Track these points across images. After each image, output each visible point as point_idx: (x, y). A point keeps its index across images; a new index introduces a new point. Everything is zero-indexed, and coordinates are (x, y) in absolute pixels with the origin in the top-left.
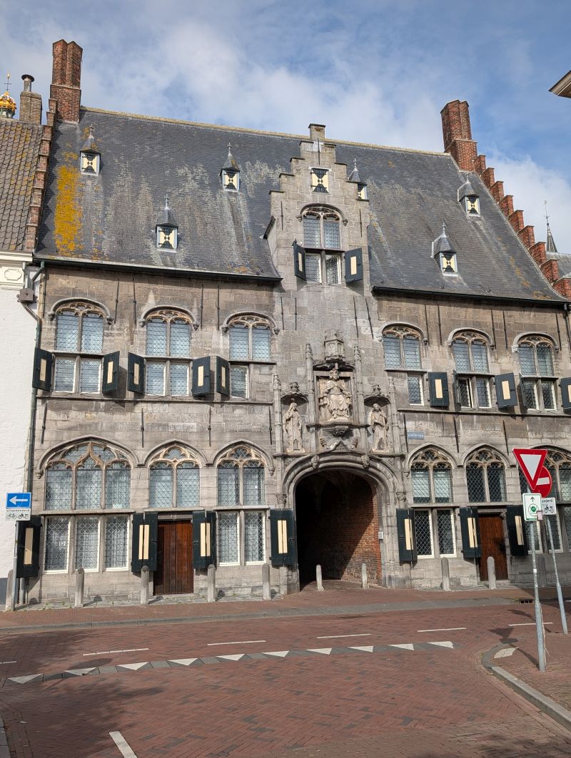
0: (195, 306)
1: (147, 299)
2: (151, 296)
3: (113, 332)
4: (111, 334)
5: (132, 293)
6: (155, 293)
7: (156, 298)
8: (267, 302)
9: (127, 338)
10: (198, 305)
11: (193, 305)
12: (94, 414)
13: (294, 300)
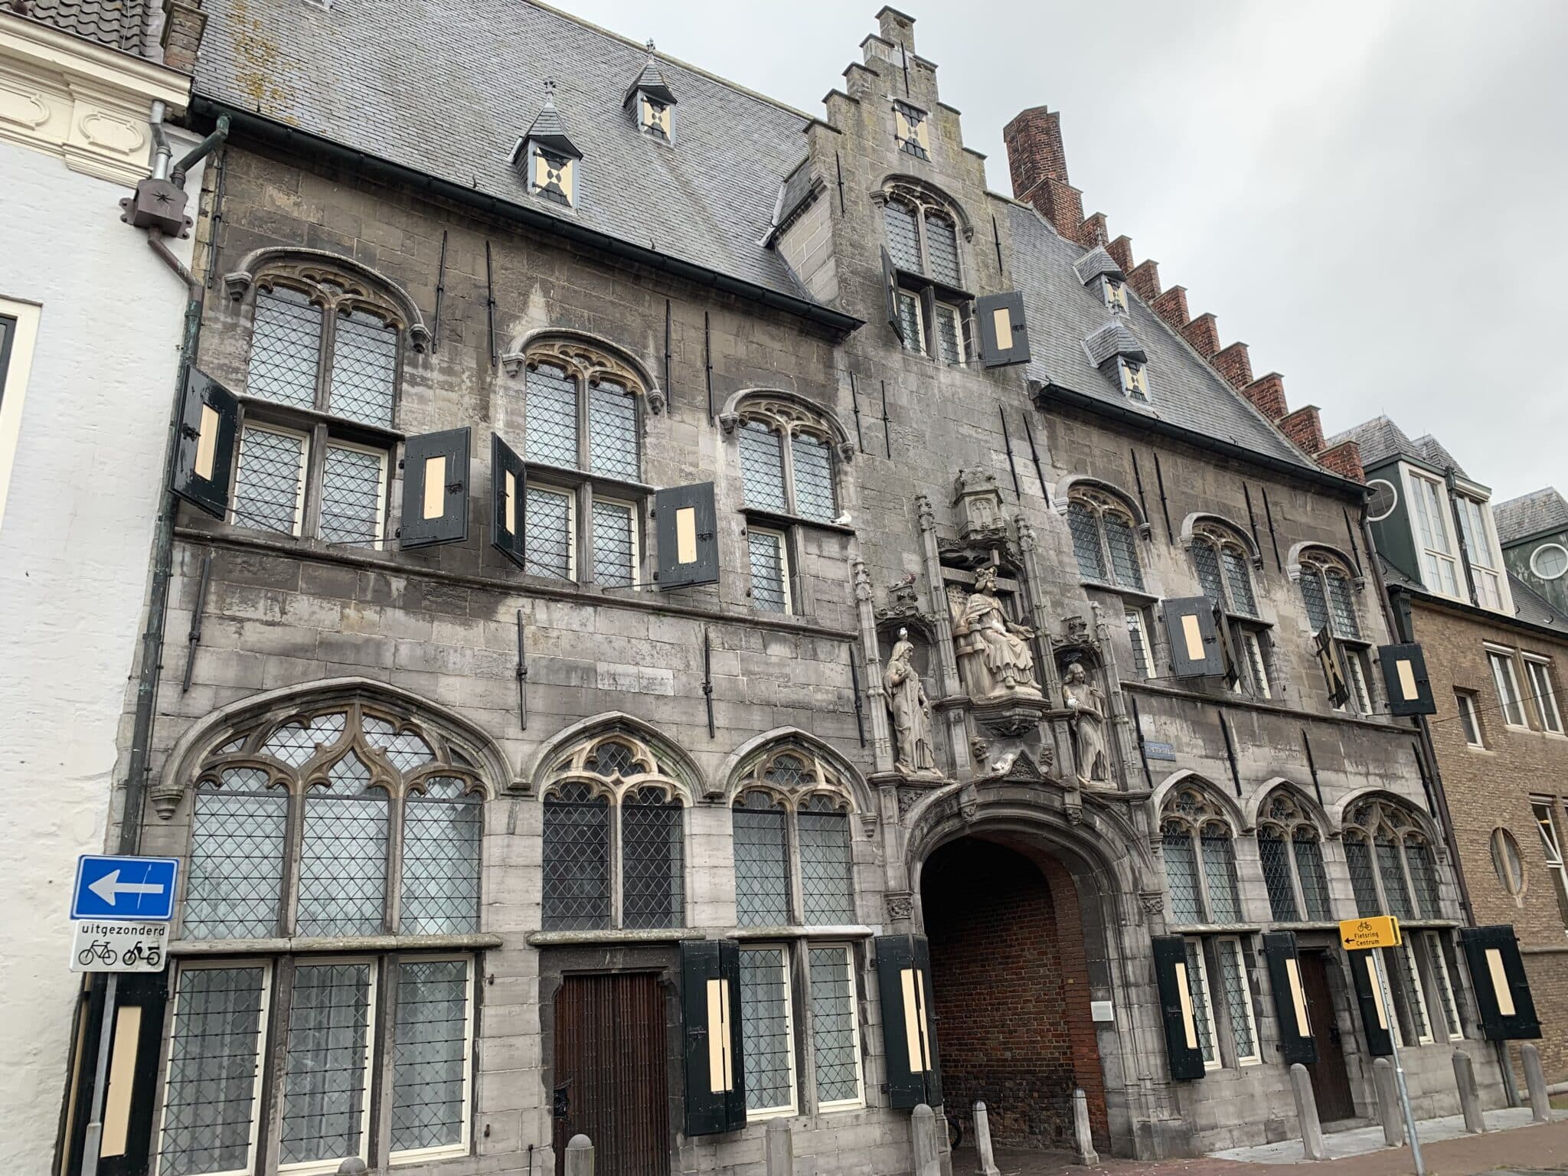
0: (651, 350)
1: (525, 303)
2: (537, 302)
3: (428, 374)
4: (423, 379)
5: (482, 277)
6: (546, 293)
7: (549, 307)
8: (821, 378)
9: (470, 400)
10: (657, 350)
11: (645, 347)
12: (370, 614)
13: (879, 386)
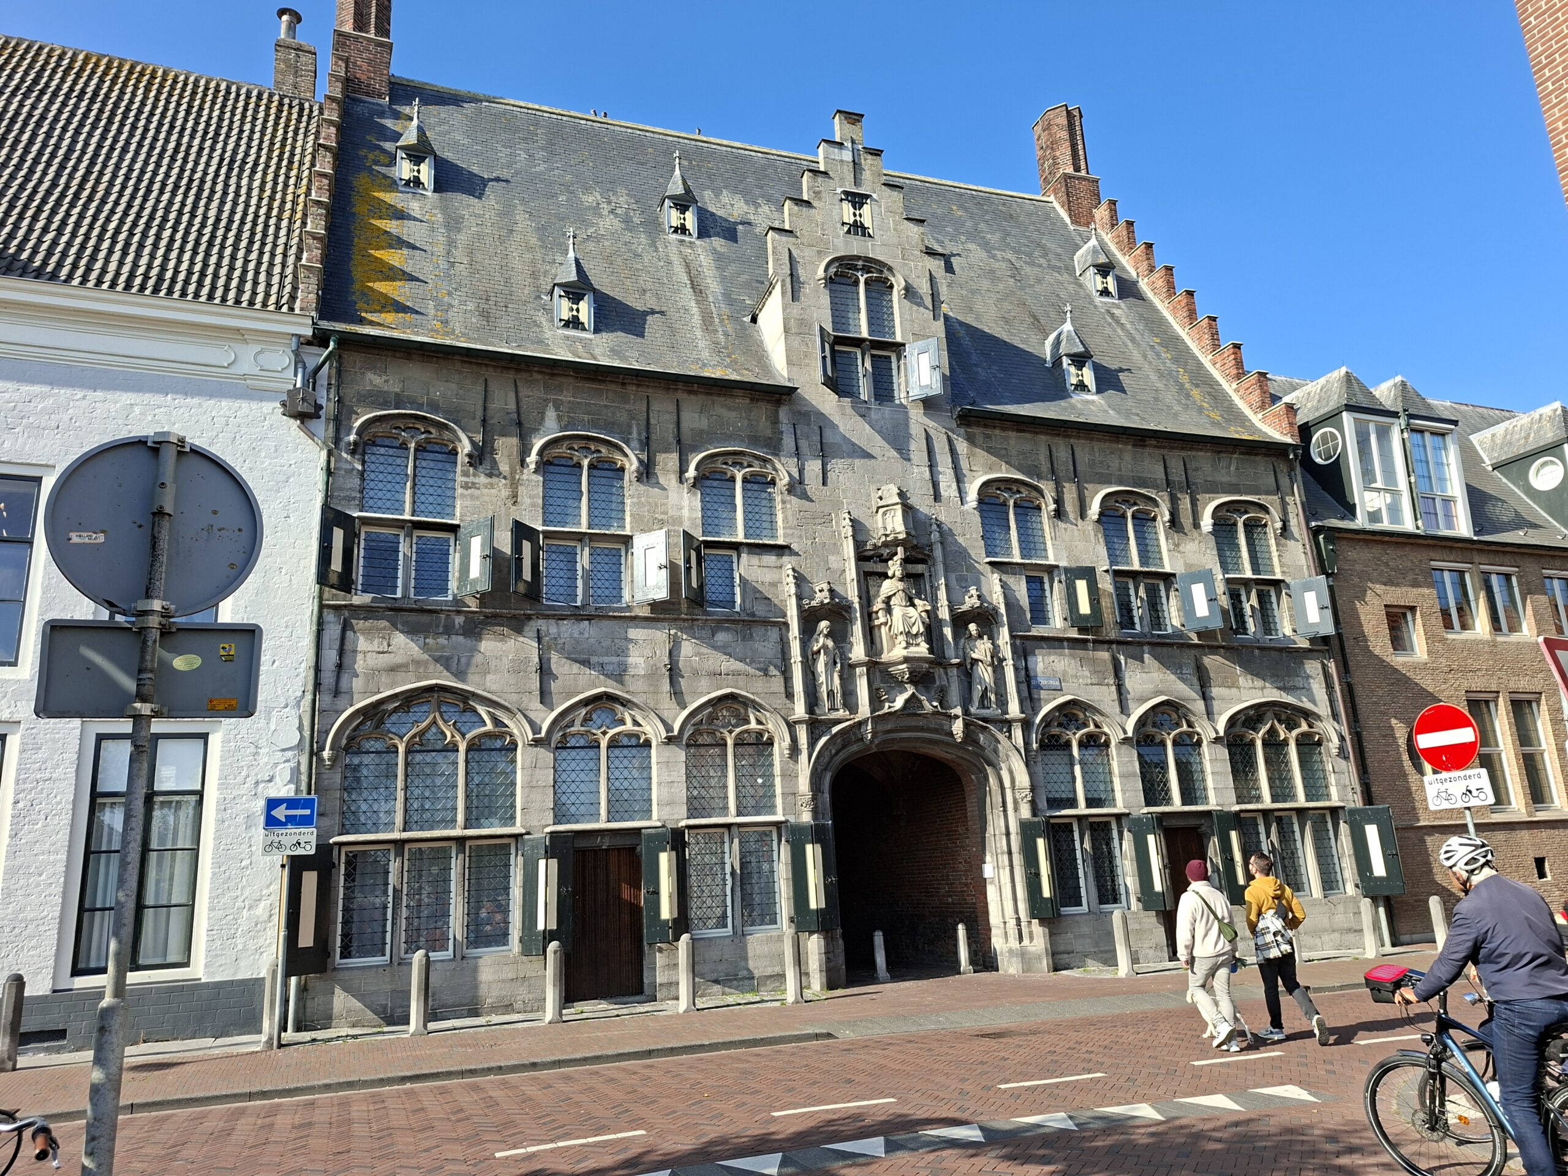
0: (635, 435)
1: (543, 419)
2: (551, 415)
3: (477, 480)
4: (473, 483)
5: (512, 406)
6: (557, 409)
7: (559, 418)
8: (768, 433)
9: (505, 493)
10: (639, 434)
11: (630, 433)
12: (442, 640)
13: (817, 429)
